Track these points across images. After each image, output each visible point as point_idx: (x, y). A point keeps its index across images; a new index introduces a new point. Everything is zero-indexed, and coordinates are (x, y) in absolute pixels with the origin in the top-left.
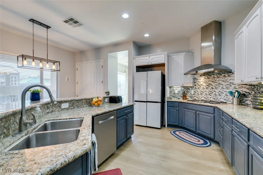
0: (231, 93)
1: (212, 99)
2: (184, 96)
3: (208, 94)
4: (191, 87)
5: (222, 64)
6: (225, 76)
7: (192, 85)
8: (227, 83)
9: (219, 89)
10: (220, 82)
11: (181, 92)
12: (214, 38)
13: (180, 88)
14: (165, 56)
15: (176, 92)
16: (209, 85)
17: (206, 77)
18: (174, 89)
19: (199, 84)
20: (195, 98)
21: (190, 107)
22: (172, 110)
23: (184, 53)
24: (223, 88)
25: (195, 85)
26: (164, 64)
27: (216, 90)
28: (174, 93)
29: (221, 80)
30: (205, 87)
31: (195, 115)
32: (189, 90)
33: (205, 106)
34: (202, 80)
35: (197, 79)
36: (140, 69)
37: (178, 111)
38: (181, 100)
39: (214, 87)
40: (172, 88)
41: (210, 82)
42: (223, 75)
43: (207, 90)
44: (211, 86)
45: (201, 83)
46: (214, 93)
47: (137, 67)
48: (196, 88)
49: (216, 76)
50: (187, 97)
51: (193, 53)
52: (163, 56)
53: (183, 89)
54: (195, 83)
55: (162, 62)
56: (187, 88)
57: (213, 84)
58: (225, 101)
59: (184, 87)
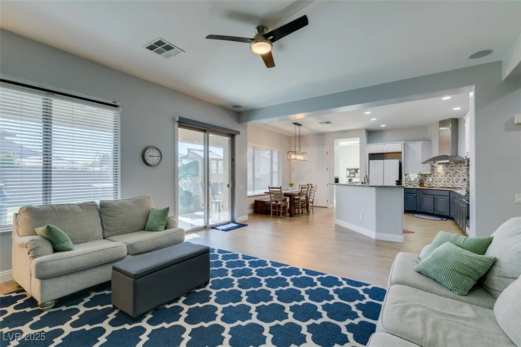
1: (450, 186)
2: (421, 184)
3: (446, 181)
4: (429, 175)
5: (459, 155)
6: (461, 166)
7: (430, 173)
8: (463, 172)
9: (457, 176)
10: (457, 170)
11: (418, 180)
12: (451, 125)
13: (417, 176)
14: (402, 145)
15: (413, 179)
16: (447, 173)
17: (445, 166)
18: (410, 176)
19: (438, 172)
20: (433, 185)
21: (429, 192)
22: (410, 196)
23: (422, 142)
24: (459, 176)
25: (434, 173)
26: (401, 152)
27: (454, 178)
28: (410, 181)
29: (458, 168)
30: (443, 175)
31: (433, 199)
32: (426, 178)
33: (442, 190)
34: (440, 169)
35: (435, 167)
36: (373, 156)
37: (415, 197)
38: (418, 187)
39: (452, 175)
40: (408, 176)
41: (448, 171)
42: (460, 164)
43: (445, 178)
44: (449, 174)
45: (440, 171)
46: (452, 180)
47: (369, 154)
48: (434, 176)
49: (453, 165)
50: (425, 185)
51: (430, 141)
52: (400, 145)
53: (420, 176)
54: (433, 170)
55: (400, 150)
56: (425, 175)
57: (450, 172)
58: (461, 187)
59: (422, 175)
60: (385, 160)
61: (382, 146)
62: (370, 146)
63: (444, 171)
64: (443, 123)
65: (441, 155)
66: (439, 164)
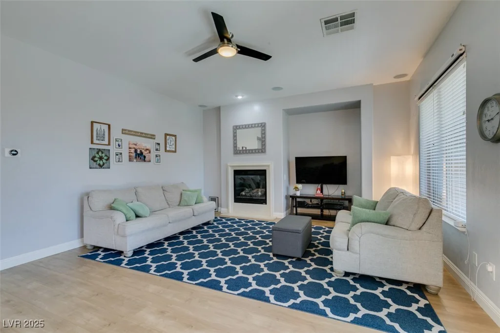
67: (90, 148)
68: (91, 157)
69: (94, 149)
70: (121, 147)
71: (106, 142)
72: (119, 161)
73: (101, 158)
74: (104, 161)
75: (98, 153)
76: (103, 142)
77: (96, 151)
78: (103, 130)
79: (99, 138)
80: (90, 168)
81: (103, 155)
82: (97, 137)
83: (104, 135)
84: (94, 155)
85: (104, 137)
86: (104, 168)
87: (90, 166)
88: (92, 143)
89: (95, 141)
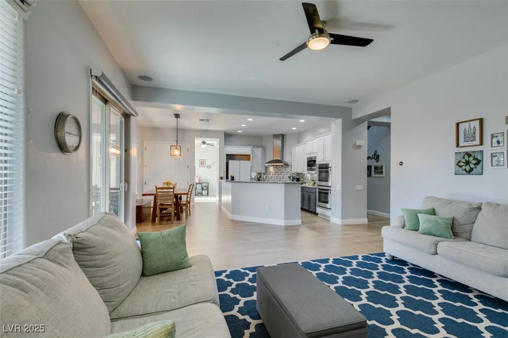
0: (290, 177)
5: (284, 160)
6: (285, 167)
7: (264, 172)
8: (286, 171)
9: (282, 175)
10: (283, 171)
11: (257, 177)
12: (280, 139)
14: (250, 149)
16: (276, 172)
17: (275, 167)
19: (270, 171)
23: (261, 148)
24: (284, 175)
25: (267, 172)
26: (250, 155)
29: (283, 169)
30: (274, 174)
34: (271, 169)
35: (268, 168)
36: (230, 157)
39: (280, 174)
44: (278, 173)
46: (279, 177)
47: (227, 155)
48: (267, 174)
51: (265, 148)
54: (267, 170)
55: (249, 153)
57: (278, 171)
59: (259, 173)
60: (241, 161)
61: (237, 148)
62: (228, 148)
63: (274, 170)
64: (276, 136)
65: (274, 159)
66: (271, 166)
67: (456, 153)
68: (456, 163)
69: (460, 153)
70: (501, 145)
71: (477, 142)
72: (497, 165)
73: (467, 163)
74: (472, 166)
75: (464, 157)
76: (474, 143)
77: (463, 154)
78: (472, 129)
79: (467, 139)
80: (455, 174)
81: (471, 159)
82: (465, 138)
83: (474, 133)
84: (459, 160)
85: (474, 137)
86: (472, 174)
87: (455, 172)
88: (458, 145)
89: (462, 143)
